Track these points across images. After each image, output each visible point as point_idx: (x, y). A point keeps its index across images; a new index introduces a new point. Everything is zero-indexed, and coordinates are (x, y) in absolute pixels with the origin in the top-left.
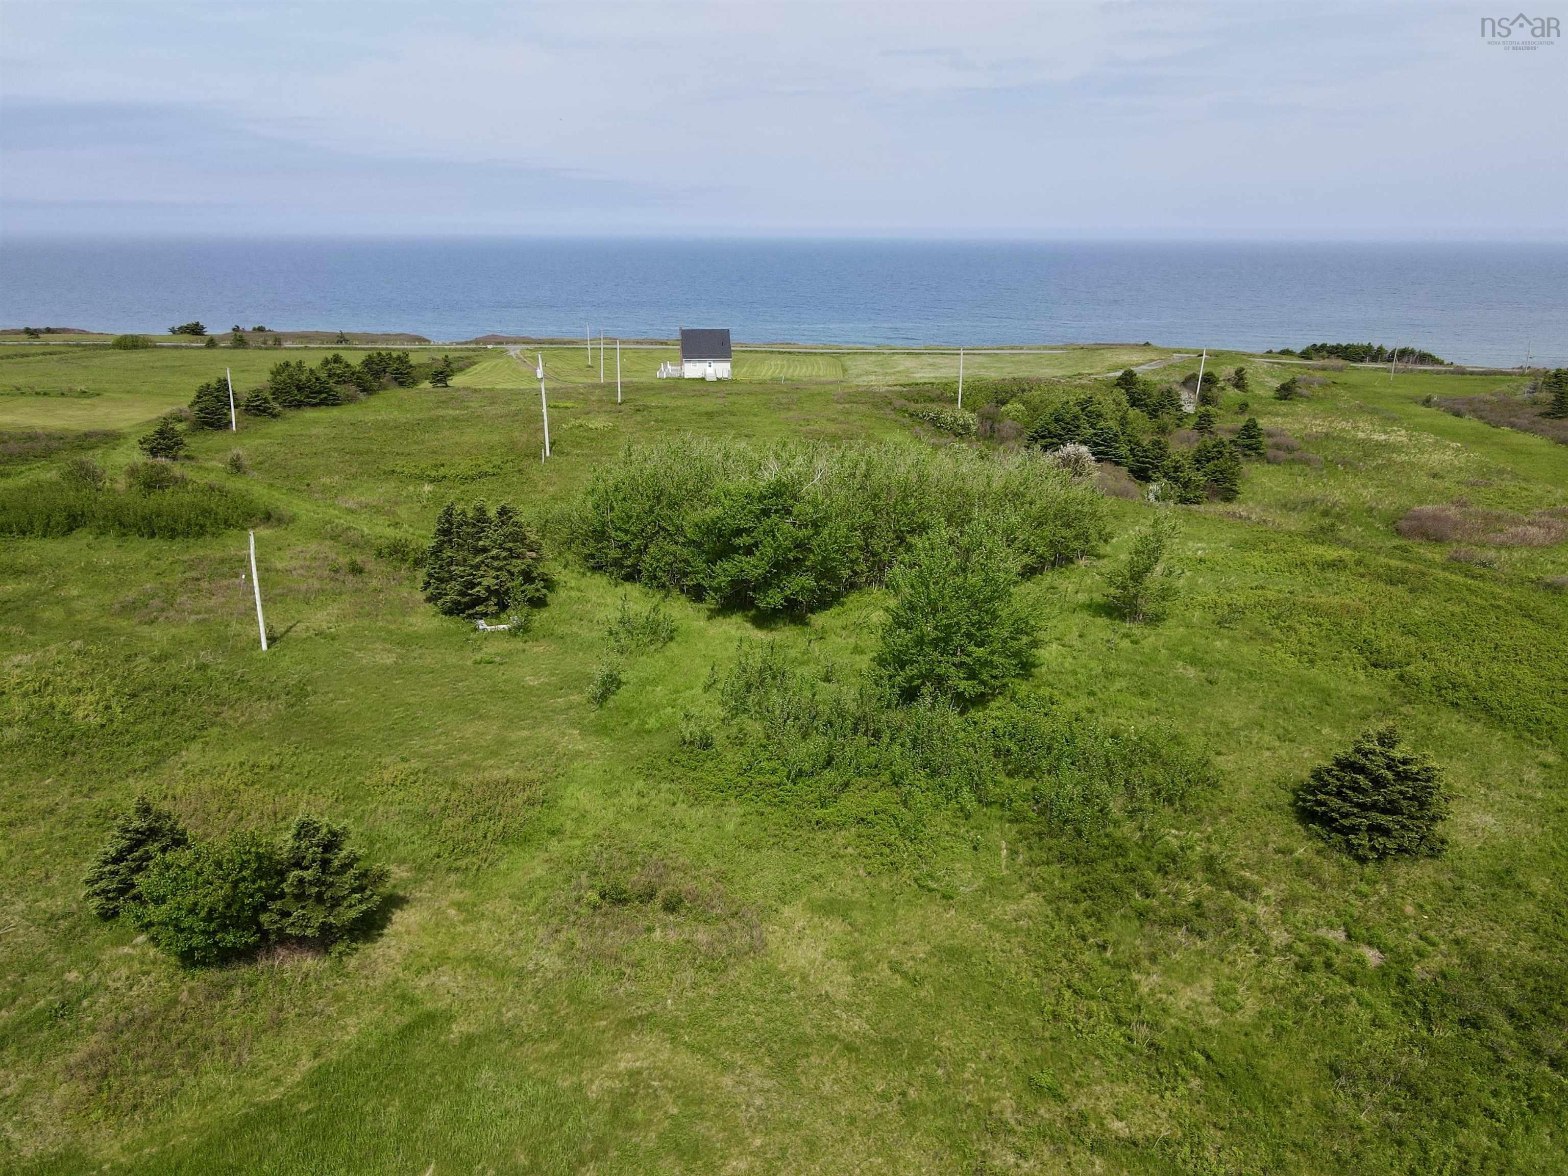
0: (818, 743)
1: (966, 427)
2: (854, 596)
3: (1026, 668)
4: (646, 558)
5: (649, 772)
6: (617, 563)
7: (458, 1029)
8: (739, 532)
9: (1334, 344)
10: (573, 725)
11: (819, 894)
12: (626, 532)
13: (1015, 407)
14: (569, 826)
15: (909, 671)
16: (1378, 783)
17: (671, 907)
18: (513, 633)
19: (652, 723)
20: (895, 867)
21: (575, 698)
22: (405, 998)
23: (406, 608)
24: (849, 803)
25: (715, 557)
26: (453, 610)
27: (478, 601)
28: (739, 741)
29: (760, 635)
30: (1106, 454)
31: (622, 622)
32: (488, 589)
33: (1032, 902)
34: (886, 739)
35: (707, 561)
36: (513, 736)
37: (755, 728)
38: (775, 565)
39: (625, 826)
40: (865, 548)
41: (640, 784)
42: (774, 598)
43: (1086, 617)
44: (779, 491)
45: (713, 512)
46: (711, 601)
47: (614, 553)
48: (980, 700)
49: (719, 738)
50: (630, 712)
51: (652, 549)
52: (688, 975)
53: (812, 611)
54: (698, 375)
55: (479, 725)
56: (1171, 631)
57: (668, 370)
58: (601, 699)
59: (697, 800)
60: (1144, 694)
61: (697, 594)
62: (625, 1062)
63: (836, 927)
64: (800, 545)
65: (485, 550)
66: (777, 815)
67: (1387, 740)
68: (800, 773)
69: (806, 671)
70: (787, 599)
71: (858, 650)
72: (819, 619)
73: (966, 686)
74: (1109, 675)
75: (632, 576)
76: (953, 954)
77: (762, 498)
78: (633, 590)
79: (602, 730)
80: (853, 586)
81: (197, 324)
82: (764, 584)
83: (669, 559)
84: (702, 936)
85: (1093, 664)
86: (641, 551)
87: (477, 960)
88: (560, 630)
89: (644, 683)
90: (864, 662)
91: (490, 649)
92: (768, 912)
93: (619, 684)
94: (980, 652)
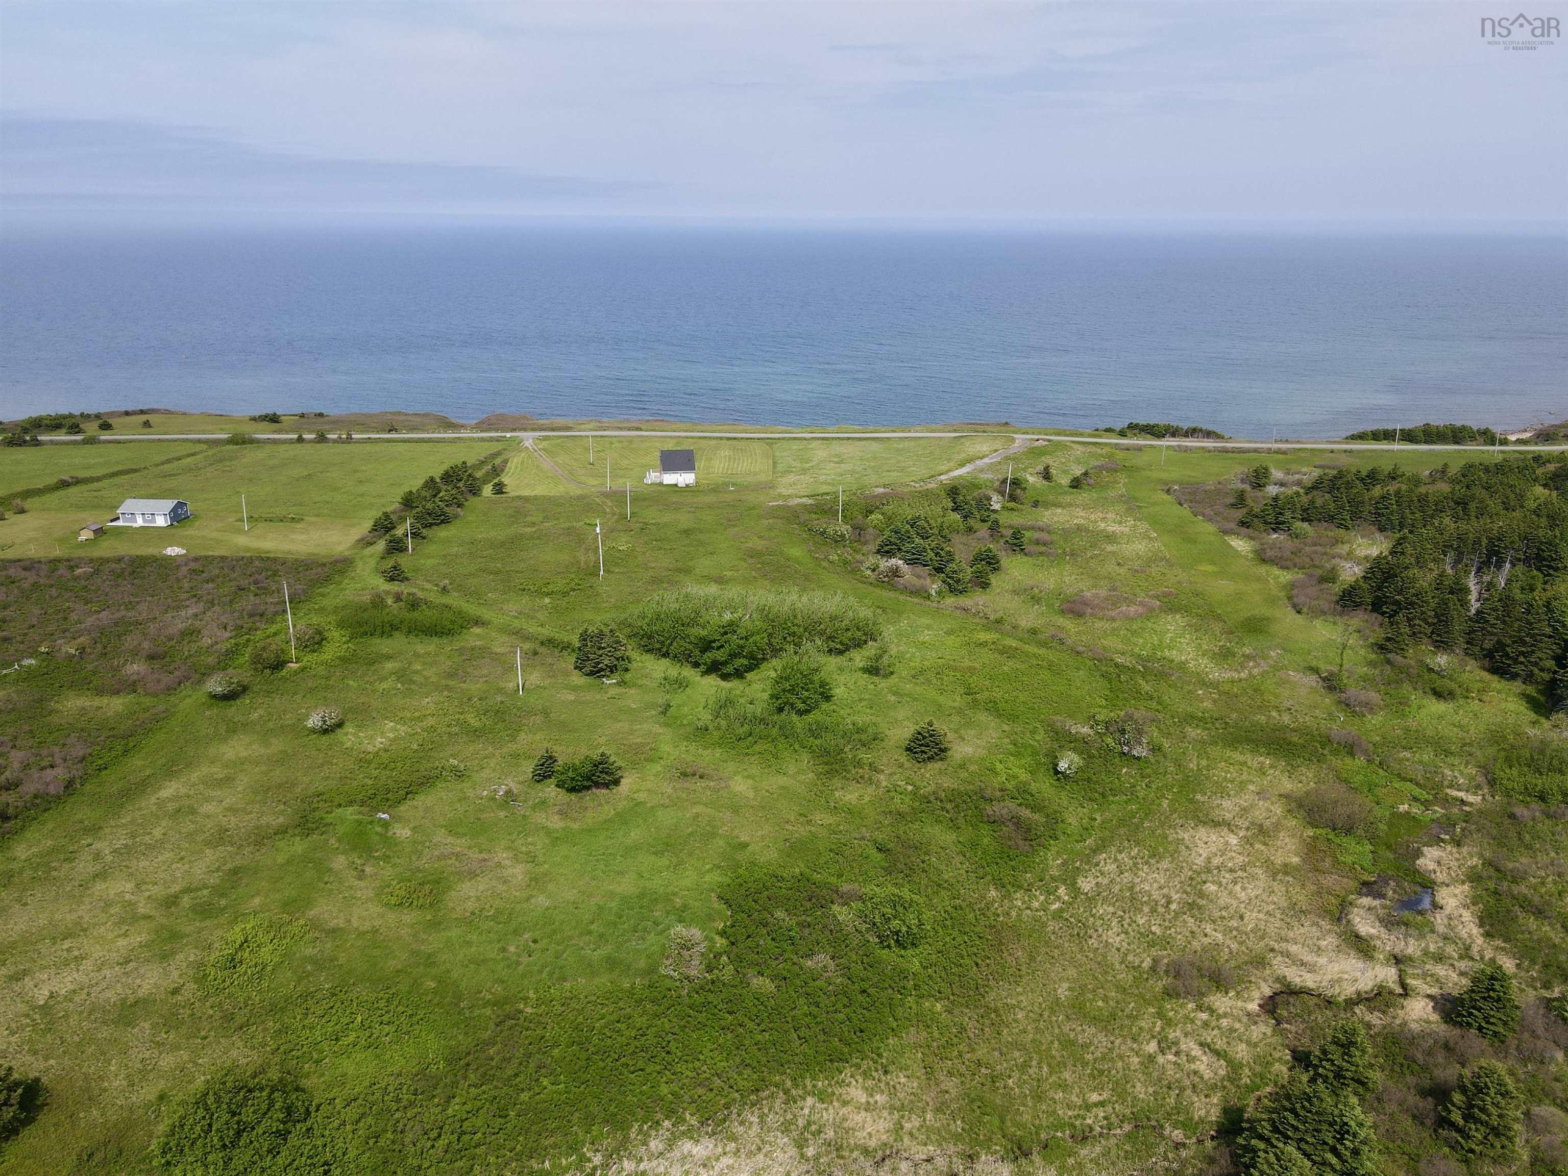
0: (746, 727)
1: (843, 536)
2: (765, 663)
3: (828, 698)
4: (672, 648)
5: (687, 738)
6: (660, 650)
7: (649, 805)
8: (714, 641)
9: (1145, 423)
10: (655, 723)
11: (746, 774)
12: (663, 636)
13: (876, 517)
14: (665, 756)
15: (780, 701)
16: (924, 738)
17: (701, 777)
18: (619, 684)
19: (685, 722)
20: (770, 766)
21: (653, 712)
22: (633, 799)
23: (567, 674)
24: (757, 748)
25: (704, 651)
26: (591, 674)
27: (602, 670)
28: (718, 728)
29: (724, 684)
30: (918, 559)
31: (665, 679)
32: (606, 665)
33: (811, 775)
34: (770, 726)
35: (701, 652)
36: (636, 727)
37: (723, 723)
38: (730, 655)
39: (684, 756)
40: (770, 644)
41: (685, 743)
42: (729, 669)
43: (860, 674)
44: (731, 624)
45: (703, 633)
46: (703, 668)
47: (658, 646)
48: (807, 712)
49: (711, 727)
50: (676, 718)
51: (675, 644)
52: (709, 793)
53: (746, 672)
54: (673, 482)
55: (621, 724)
56: (893, 680)
57: (653, 477)
58: (664, 713)
59: (706, 748)
60: (871, 708)
61: (696, 665)
62: (694, 811)
63: (750, 781)
64: (742, 647)
65: (604, 648)
66: (734, 752)
67: (930, 724)
68: (740, 738)
69: (742, 701)
70: (735, 669)
71: (764, 691)
72: (749, 676)
73: (801, 706)
74: (860, 700)
75: (666, 655)
76: (783, 788)
77: (723, 627)
78: (665, 662)
79: (667, 725)
80: (764, 659)
81: (275, 414)
82: (725, 663)
83: (683, 649)
84: (712, 784)
85: (855, 696)
86: (671, 644)
87: (649, 790)
88: (640, 682)
89: (679, 706)
90: (766, 696)
91: (613, 692)
92: (730, 778)
93: (670, 706)
94: (806, 694)
